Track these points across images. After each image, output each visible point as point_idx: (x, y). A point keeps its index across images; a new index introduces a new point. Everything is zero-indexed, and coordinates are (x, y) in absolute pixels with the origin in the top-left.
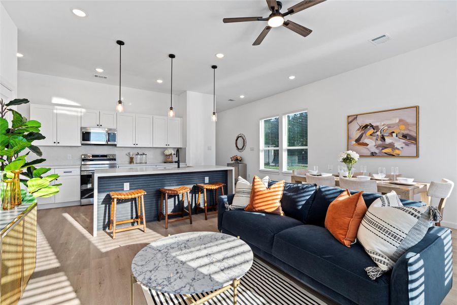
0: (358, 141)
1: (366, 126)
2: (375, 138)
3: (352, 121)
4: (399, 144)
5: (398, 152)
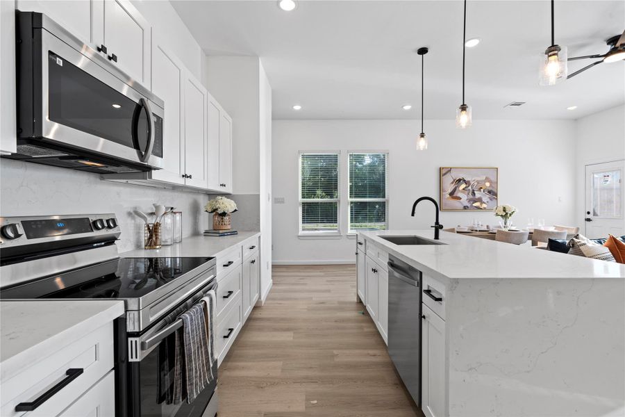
0: (451, 194)
1: (459, 180)
2: (467, 192)
3: (445, 174)
4: (485, 199)
5: (484, 206)
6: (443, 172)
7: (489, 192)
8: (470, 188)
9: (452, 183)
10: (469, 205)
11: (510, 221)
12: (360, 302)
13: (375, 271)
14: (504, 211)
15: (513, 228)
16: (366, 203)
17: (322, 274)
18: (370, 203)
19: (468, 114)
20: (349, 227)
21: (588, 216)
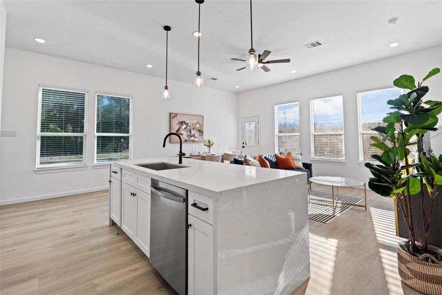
0: (177, 131)
1: (182, 122)
2: (186, 130)
3: (173, 117)
4: (197, 135)
5: (196, 139)
6: (172, 116)
7: (199, 131)
8: (188, 127)
9: (178, 124)
10: (187, 139)
11: (212, 148)
12: (113, 224)
13: (133, 194)
14: (209, 143)
15: (213, 153)
16: (112, 137)
17: (67, 205)
18: (116, 137)
19: (201, 78)
20: (95, 158)
21: (243, 145)
